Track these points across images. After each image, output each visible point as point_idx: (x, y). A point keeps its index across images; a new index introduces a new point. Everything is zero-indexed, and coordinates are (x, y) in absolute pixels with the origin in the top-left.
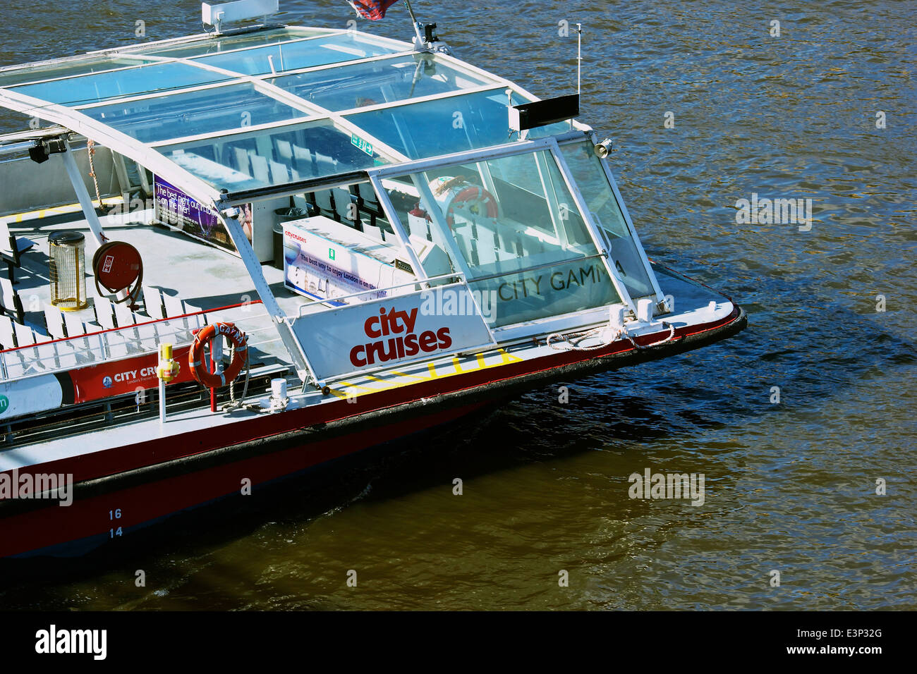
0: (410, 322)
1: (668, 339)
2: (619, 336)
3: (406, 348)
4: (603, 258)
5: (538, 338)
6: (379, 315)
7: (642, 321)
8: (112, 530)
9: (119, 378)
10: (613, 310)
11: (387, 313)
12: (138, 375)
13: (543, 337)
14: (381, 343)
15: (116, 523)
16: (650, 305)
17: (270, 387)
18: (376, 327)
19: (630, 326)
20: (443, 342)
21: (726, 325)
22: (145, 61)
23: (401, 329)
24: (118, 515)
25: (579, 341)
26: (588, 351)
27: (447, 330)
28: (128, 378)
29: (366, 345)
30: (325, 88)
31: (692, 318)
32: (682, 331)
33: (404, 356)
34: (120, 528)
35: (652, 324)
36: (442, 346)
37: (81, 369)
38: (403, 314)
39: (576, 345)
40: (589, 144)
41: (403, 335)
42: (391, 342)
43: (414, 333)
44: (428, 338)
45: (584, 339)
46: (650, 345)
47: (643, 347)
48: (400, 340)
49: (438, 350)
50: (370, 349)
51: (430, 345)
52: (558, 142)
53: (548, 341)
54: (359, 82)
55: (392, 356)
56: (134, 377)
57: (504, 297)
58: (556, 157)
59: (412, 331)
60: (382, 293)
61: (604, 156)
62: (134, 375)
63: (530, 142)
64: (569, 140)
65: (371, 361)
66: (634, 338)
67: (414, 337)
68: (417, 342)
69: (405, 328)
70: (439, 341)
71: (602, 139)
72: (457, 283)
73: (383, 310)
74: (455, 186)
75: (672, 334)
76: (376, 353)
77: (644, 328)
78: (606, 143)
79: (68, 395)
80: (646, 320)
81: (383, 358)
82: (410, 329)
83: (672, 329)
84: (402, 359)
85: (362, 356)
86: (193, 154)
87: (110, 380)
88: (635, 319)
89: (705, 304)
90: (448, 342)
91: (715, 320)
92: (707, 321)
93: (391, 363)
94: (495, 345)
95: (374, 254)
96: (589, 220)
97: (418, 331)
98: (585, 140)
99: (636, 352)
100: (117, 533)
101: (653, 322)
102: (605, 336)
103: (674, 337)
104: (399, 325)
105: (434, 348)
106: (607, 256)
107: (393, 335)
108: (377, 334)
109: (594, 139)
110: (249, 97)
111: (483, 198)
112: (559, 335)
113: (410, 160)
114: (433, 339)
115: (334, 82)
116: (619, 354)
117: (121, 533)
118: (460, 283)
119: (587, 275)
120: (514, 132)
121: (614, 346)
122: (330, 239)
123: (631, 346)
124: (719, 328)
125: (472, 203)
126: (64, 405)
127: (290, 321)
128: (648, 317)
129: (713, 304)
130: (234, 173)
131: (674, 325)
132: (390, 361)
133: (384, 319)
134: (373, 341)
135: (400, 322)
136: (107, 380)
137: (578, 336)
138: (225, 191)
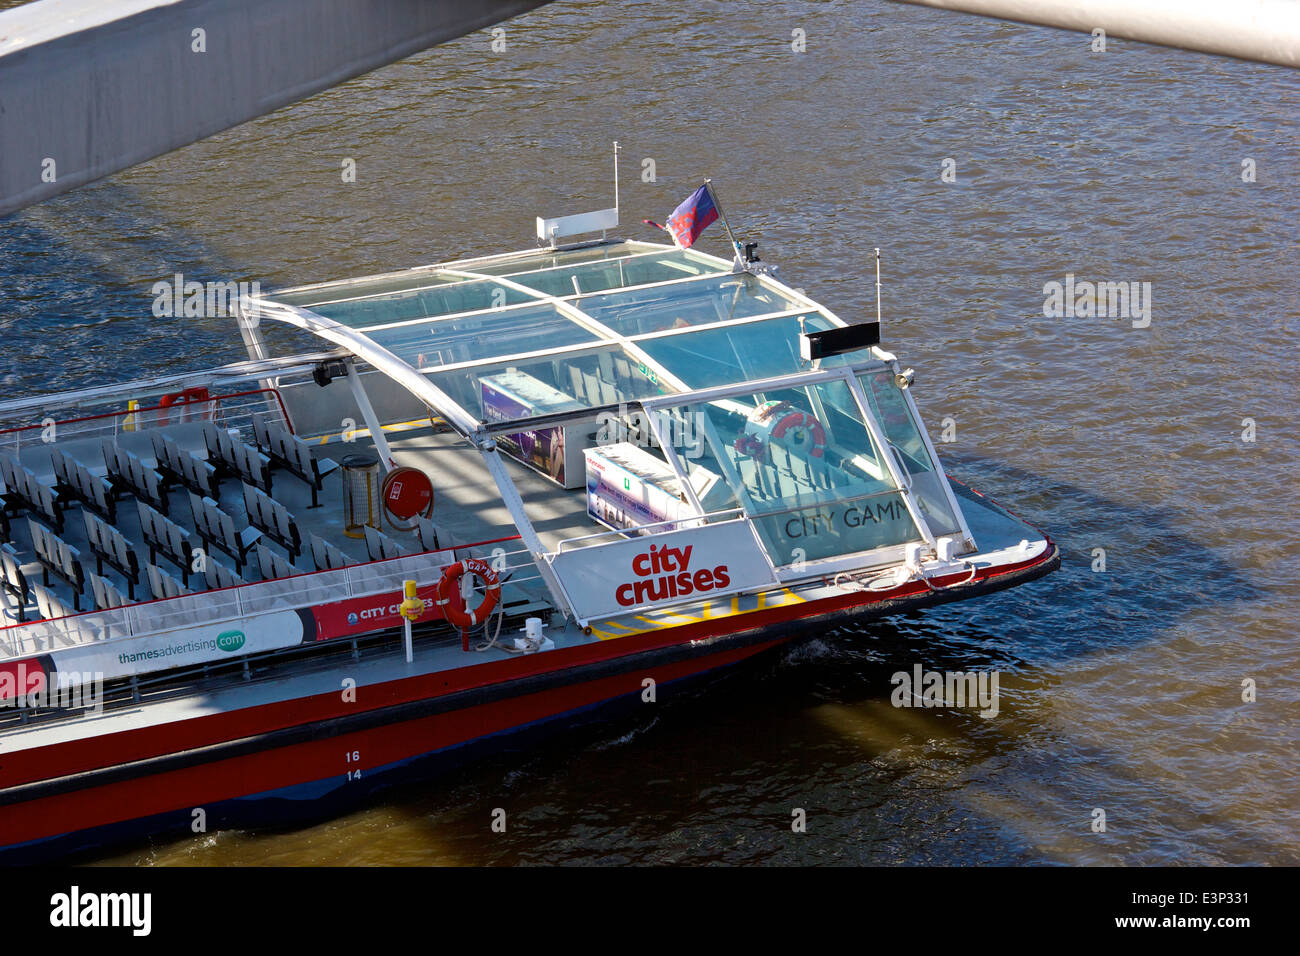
0: (684, 560)
1: (968, 580)
2: (913, 577)
3: (678, 587)
4: (902, 493)
5: (827, 577)
6: (649, 552)
7: (941, 561)
8: (349, 773)
9: (365, 614)
10: (910, 548)
11: (658, 550)
12: (386, 611)
13: (830, 577)
14: (651, 581)
15: (354, 766)
16: (949, 544)
17: (524, 627)
18: (645, 565)
19: (927, 566)
20: (720, 581)
21: (1034, 567)
22: (465, 278)
23: (673, 567)
24: (356, 756)
25: (872, 581)
26: (878, 592)
27: (724, 568)
28: (375, 615)
29: (635, 584)
30: (633, 309)
31: (996, 558)
32: (984, 572)
33: (676, 595)
34: (358, 771)
35: (952, 564)
36: (719, 586)
37: (324, 605)
38: (676, 552)
39: (867, 585)
40: (891, 375)
41: (676, 573)
42: (662, 581)
43: (687, 571)
44: (703, 576)
45: (878, 579)
46: (948, 587)
47: (940, 589)
48: (671, 578)
49: (715, 589)
50: (639, 587)
51: (704, 584)
52: (854, 372)
53: (835, 581)
54: (672, 304)
55: (663, 595)
56: (382, 614)
57: (793, 534)
58: (851, 387)
59: (685, 569)
60: (670, 526)
61: (906, 387)
62: (382, 611)
63: (822, 372)
64: (867, 369)
65: (640, 600)
66: (931, 580)
67: (688, 576)
68: (691, 581)
69: (678, 566)
70: (715, 580)
71: (904, 369)
72: (737, 520)
73: (653, 547)
74: (779, 412)
75: (973, 575)
76: (645, 592)
77: (942, 568)
78: (908, 373)
79: (310, 631)
80: (945, 559)
81: (653, 597)
82: (684, 566)
83: (973, 569)
84: (674, 598)
85: (629, 595)
86: (522, 373)
87: (356, 617)
88: (936, 559)
89: (1016, 543)
90: (726, 581)
91: (1022, 560)
92: (1014, 561)
93: (661, 602)
94: (778, 583)
95: (666, 485)
96: (888, 455)
97: (692, 569)
98: (885, 369)
99: (931, 593)
100: (355, 776)
101: (954, 561)
102: (900, 577)
103: (974, 578)
104: (671, 563)
105: (711, 587)
106: (906, 492)
107: (664, 574)
108: (647, 572)
109: (896, 368)
110: (551, 319)
111: (808, 425)
112: (847, 575)
113: (690, 390)
114: (709, 578)
115: (644, 304)
116: (914, 596)
117: (359, 776)
118: (741, 519)
119: (886, 511)
120: (806, 361)
121: (906, 588)
122: (626, 468)
123: (927, 587)
124: (1027, 570)
125: (798, 429)
126: (305, 642)
127: (550, 557)
128: (948, 555)
129: (1024, 543)
130: (556, 394)
131: (976, 565)
132: (660, 600)
133: (655, 557)
134: (642, 579)
135: (672, 559)
136: (353, 617)
137: (872, 576)
138: (485, 422)
